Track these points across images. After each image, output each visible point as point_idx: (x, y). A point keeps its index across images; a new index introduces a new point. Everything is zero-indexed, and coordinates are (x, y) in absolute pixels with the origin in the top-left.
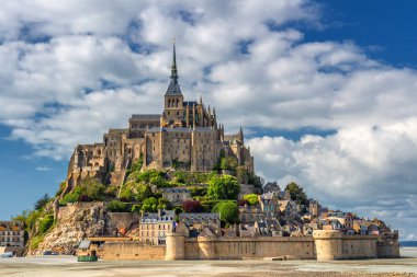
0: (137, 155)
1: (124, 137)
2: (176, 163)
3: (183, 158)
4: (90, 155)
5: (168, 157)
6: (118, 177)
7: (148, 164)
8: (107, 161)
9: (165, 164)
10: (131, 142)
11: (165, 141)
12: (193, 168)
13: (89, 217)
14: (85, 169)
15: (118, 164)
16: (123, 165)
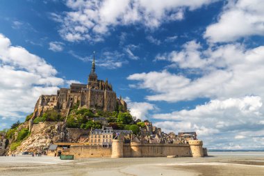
0: (76, 101)
1: (69, 92)
2: (96, 106)
3: (100, 104)
4: (48, 100)
5: (93, 103)
6: (65, 112)
7: (82, 105)
8: (58, 103)
9: (91, 106)
10: (73, 94)
11: (91, 95)
12: (105, 109)
13: (55, 130)
14: (45, 107)
15: (64, 105)
16: (67, 106)
